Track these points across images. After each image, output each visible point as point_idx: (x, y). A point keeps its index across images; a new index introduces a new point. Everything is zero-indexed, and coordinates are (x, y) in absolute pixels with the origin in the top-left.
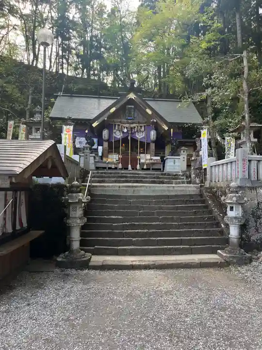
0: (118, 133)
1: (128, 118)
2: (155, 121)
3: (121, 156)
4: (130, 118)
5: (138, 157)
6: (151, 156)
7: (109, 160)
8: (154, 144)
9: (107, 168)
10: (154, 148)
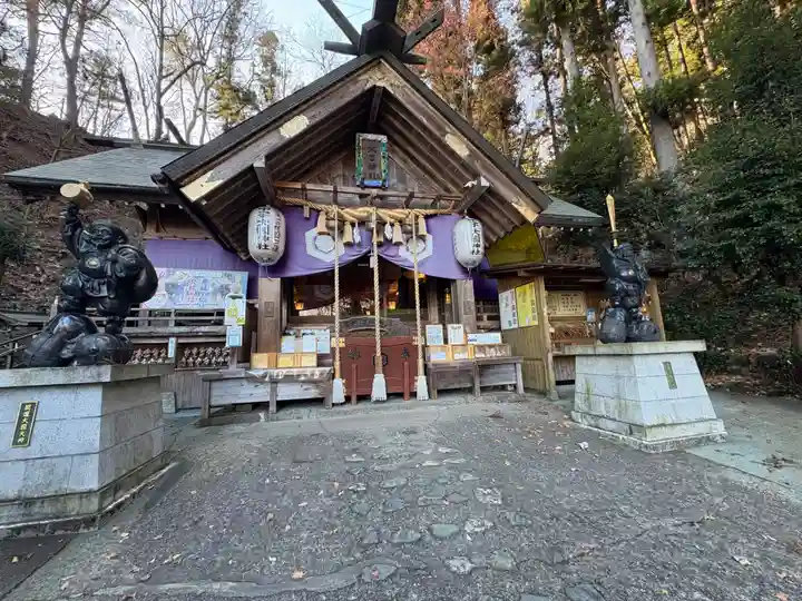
0: (325, 242)
1: (366, 183)
2: (484, 183)
3: (339, 343)
4: (375, 183)
5: (419, 341)
6: (466, 333)
7: (286, 364)
8: (469, 284)
9: (273, 408)
10: (471, 299)
